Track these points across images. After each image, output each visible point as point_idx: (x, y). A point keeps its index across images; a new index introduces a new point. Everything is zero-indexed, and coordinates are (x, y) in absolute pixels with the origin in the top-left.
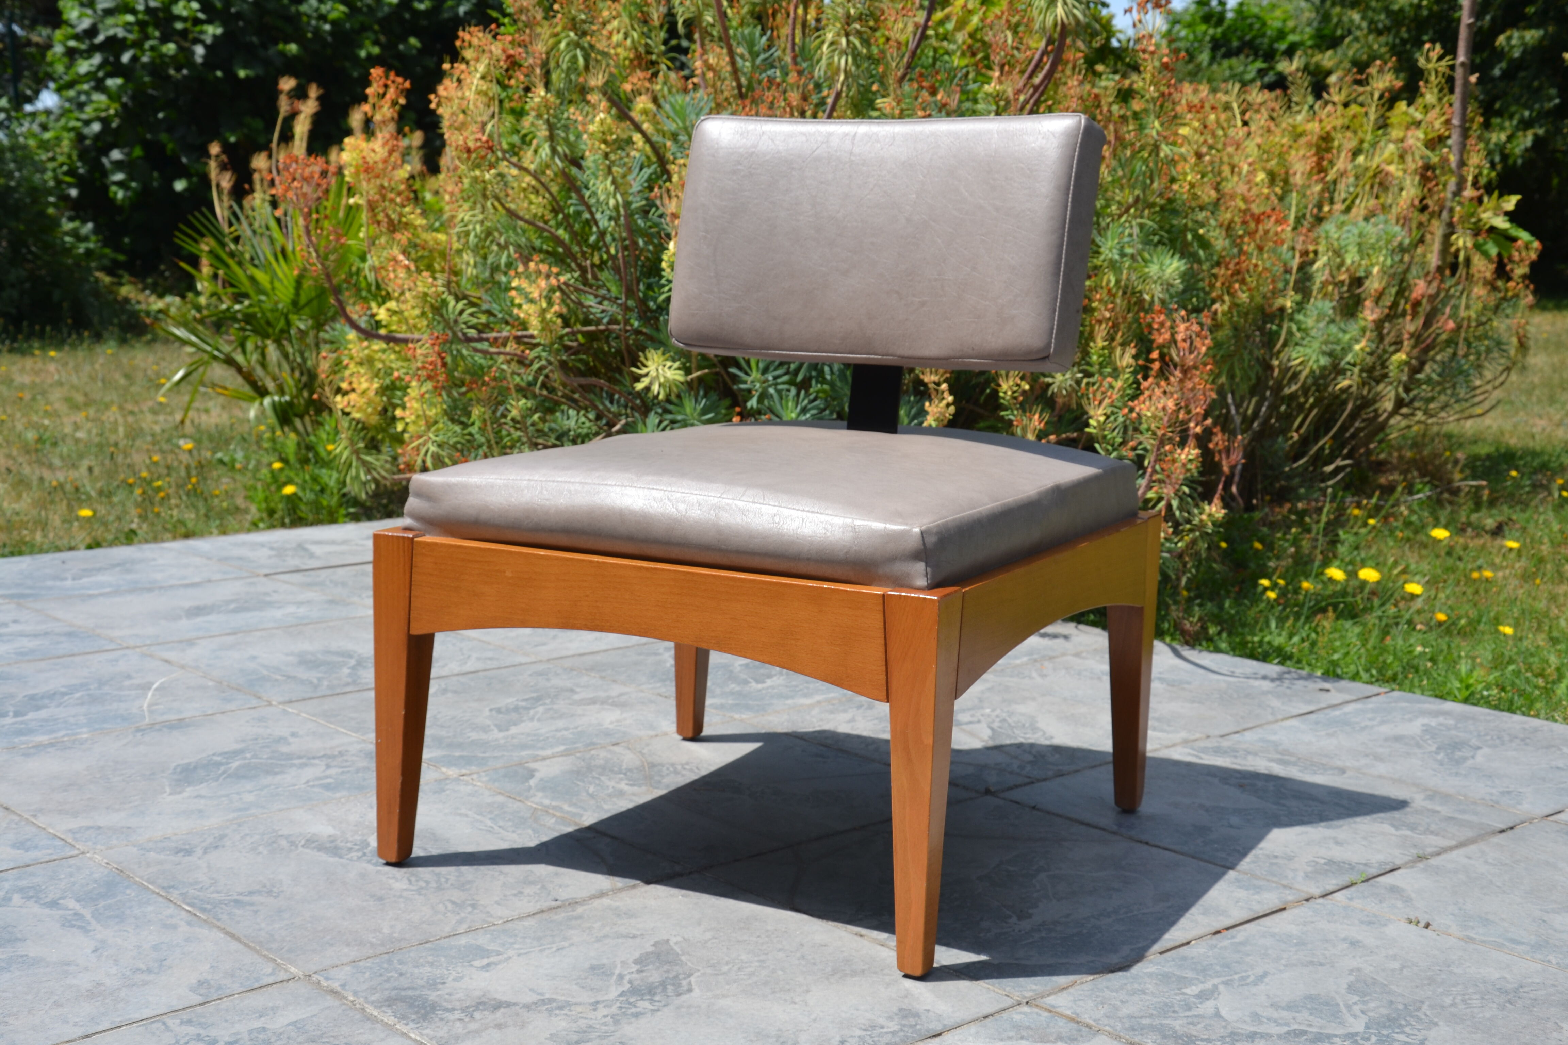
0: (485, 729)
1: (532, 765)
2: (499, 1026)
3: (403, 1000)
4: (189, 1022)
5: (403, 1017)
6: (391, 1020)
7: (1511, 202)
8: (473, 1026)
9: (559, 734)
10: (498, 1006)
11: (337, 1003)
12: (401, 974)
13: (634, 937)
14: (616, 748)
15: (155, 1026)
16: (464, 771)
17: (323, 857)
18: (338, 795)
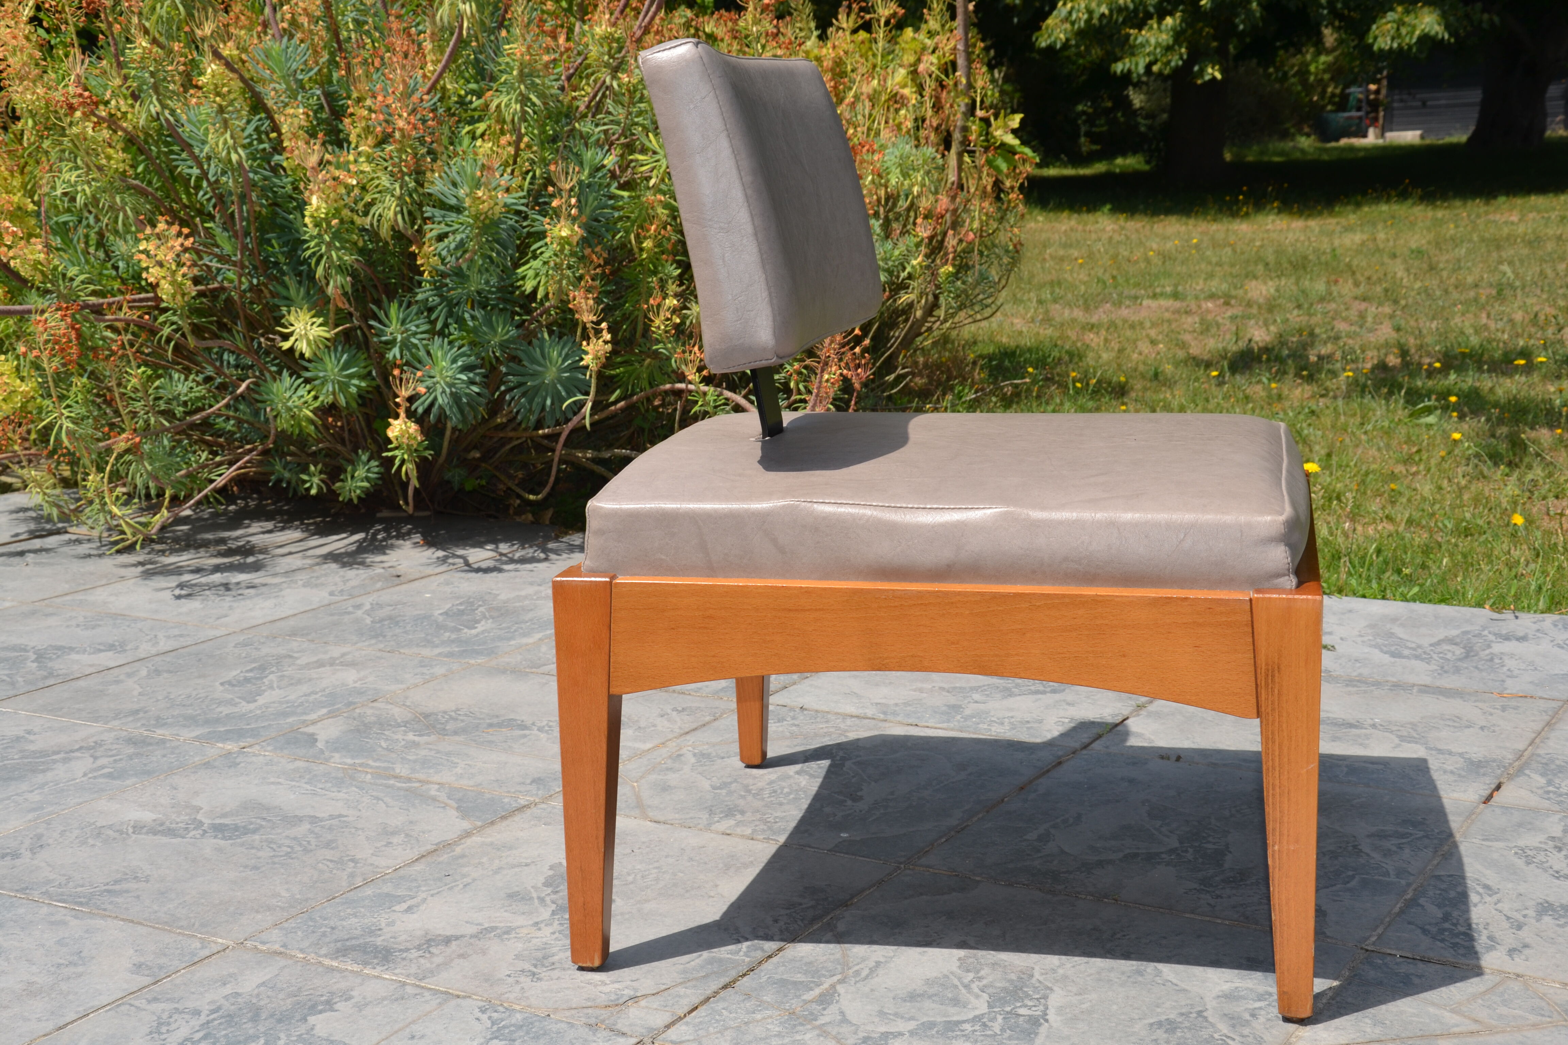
0: (230, 703)
1: (310, 730)
2: (462, 956)
3: (354, 948)
4: (155, 1000)
5: (365, 963)
6: (356, 968)
7: (1016, 120)
8: (438, 960)
9: (311, 698)
10: (447, 940)
11: (290, 962)
12: (333, 928)
13: (527, 865)
14: (375, 704)
15: (122, 1008)
16: (242, 744)
17: (165, 840)
18: (128, 782)
